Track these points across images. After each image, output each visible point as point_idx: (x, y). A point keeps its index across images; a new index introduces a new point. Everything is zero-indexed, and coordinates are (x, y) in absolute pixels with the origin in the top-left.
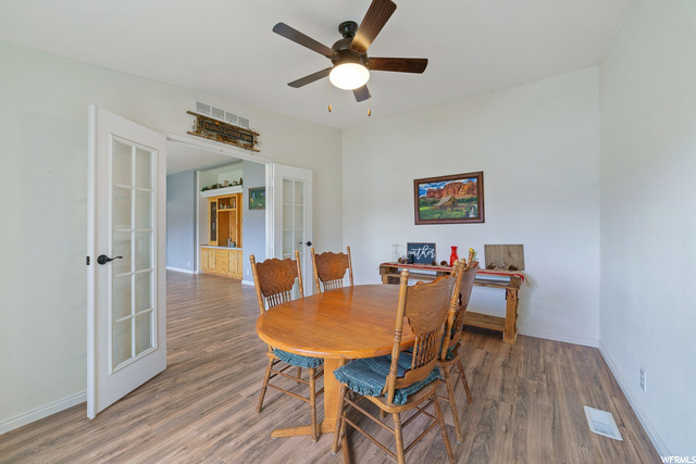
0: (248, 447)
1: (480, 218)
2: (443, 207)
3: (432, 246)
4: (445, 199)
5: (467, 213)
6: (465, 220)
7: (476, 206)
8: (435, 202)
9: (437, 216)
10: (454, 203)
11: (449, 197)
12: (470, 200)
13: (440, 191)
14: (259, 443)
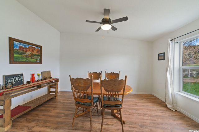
0: (132, 126)
1: (40, 62)
2: (27, 56)
3: (22, 75)
4: (28, 53)
5: (37, 60)
6: (36, 63)
7: (39, 58)
8: (23, 53)
9: (24, 60)
10: (32, 55)
11: (30, 52)
12: (38, 55)
13: (26, 48)
14: (129, 125)
